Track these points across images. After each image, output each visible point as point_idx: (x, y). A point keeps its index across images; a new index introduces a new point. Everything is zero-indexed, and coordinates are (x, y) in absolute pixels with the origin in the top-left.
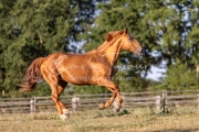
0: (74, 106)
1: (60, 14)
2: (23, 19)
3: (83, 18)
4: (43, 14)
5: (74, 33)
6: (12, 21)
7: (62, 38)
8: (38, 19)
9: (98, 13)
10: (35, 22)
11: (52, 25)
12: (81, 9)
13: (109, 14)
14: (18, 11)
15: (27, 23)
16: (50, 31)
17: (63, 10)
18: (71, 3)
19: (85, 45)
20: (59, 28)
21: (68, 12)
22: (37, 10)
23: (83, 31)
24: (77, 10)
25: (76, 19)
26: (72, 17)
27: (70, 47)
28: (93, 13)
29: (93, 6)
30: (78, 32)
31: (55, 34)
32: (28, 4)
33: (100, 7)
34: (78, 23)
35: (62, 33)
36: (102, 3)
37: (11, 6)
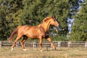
0: (69, 46)
1: (64, 7)
2: (49, 8)
3: (74, 9)
4: (57, 7)
5: (70, 15)
6: (45, 9)
7: (65, 17)
8: (56, 9)
9: (80, 8)
10: (54, 10)
11: (61, 12)
12: (73, 5)
13: (85, 8)
14: (47, 5)
15: (51, 10)
16: (60, 14)
17: (66, 6)
18: (69, 3)
19: (74, 21)
20: (64, 13)
21: (68, 7)
22: (55, 5)
23: (74, 15)
24: (71, 6)
25: (71, 10)
26: (69, 9)
27: (68, 21)
28: (78, 7)
29: (78, 5)
30: (72, 15)
31: (62, 15)
32: (51, 3)
33: (81, 5)
34: (72, 11)
35: (65, 15)
36: (82, 4)
37: (45, 3)
